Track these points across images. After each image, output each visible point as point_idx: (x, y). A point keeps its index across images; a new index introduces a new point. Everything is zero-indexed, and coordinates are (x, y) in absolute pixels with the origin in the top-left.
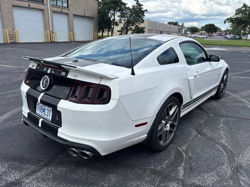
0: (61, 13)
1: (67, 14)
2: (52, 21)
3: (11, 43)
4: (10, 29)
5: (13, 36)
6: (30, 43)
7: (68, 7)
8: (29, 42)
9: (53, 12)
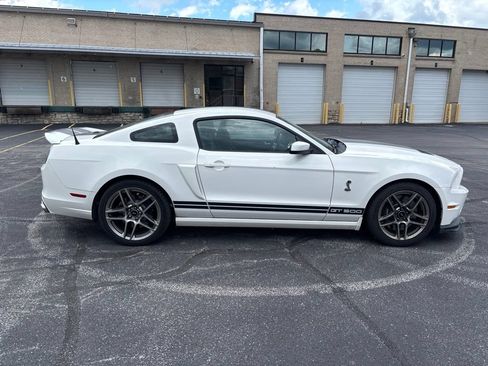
0: (436, 69)
1: (449, 70)
2: (411, 85)
3: (329, 124)
4: (333, 103)
5: (335, 113)
6: (361, 125)
7: (453, 56)
8: (359, 122)
9: (417, 68)
